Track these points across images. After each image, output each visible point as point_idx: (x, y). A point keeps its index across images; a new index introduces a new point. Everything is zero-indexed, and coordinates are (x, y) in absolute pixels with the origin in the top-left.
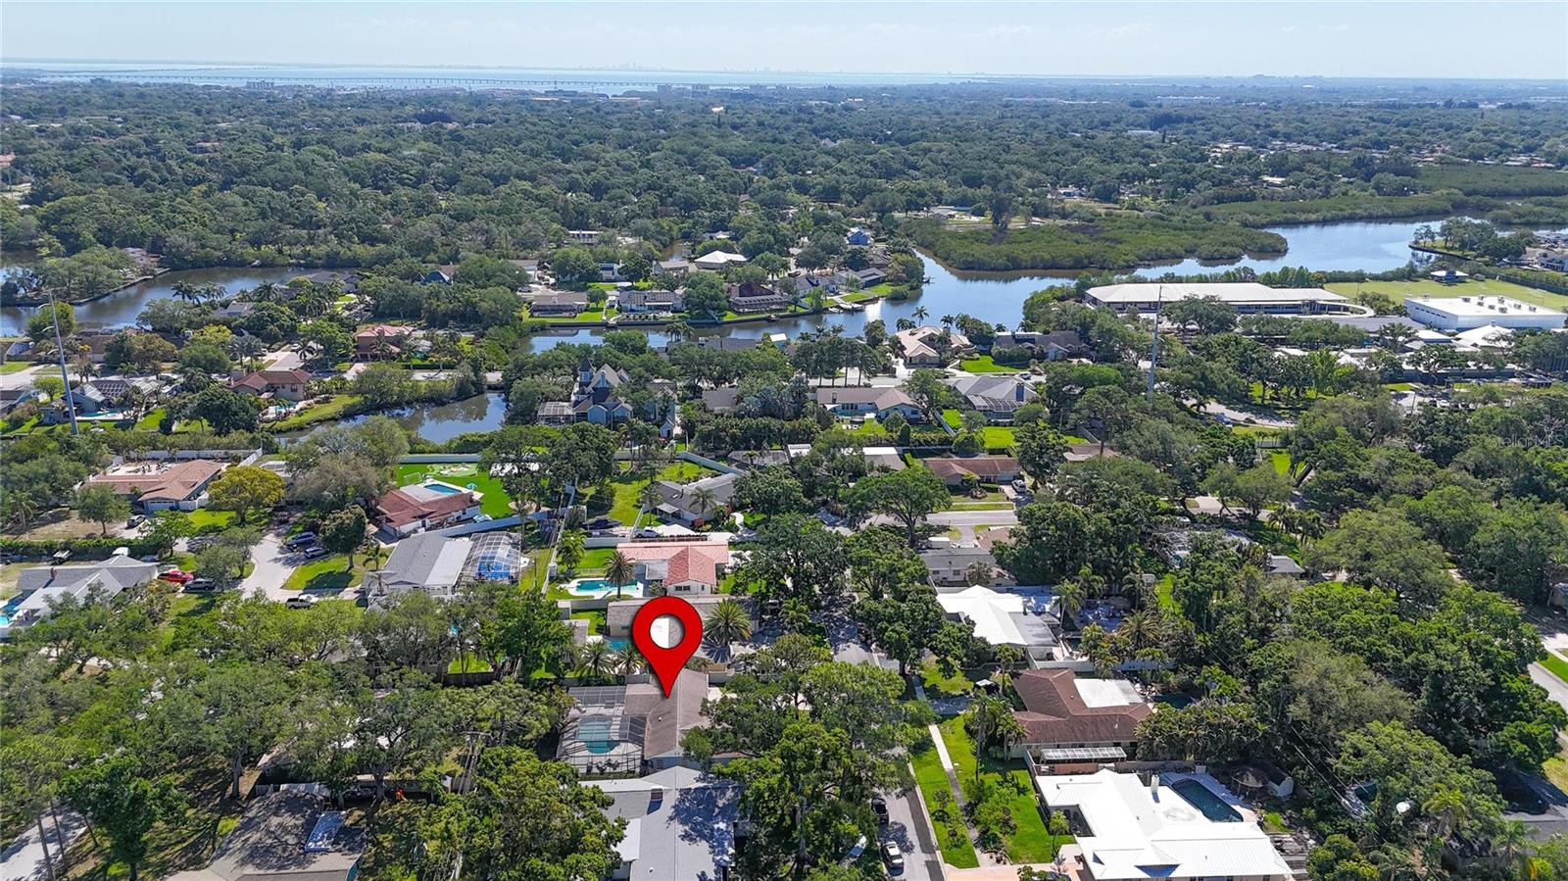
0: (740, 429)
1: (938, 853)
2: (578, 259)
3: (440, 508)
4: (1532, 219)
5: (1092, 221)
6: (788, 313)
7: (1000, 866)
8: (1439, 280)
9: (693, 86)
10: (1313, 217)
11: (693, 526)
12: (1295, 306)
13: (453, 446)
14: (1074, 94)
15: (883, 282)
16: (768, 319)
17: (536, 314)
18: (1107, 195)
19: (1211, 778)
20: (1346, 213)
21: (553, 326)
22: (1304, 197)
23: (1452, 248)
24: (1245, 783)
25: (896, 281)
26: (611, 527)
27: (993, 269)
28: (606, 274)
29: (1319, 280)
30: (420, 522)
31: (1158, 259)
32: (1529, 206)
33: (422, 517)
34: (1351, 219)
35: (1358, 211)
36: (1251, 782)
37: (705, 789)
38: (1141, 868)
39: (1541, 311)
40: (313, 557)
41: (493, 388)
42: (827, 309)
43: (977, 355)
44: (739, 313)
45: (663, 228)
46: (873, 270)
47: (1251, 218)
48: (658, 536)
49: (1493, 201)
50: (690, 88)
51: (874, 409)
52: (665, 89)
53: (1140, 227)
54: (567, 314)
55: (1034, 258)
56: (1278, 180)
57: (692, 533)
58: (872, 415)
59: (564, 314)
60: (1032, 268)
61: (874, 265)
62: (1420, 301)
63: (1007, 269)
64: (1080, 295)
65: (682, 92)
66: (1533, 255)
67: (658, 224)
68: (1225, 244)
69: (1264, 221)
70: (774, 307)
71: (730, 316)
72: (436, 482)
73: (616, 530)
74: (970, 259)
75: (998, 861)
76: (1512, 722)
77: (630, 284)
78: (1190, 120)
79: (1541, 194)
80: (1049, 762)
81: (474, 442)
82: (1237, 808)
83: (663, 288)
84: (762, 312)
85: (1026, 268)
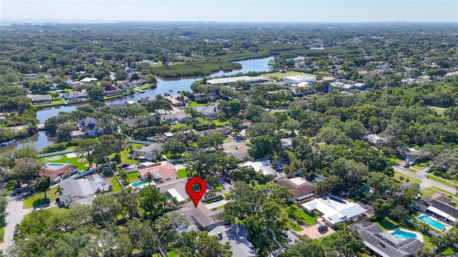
0: (147, 130)
1: (291, 229)
2: (40, 84)
3: (65, 171)
4: (289, 56)
5: (189, 62)
6: (123, 95)
7: (308, 228)
8: (281, 72)
9: (25, 23)
10: (242, 58)
11: (153, 161)
12: (257, 81)
13: (46, 151)
14: (154, 26)
15: (146, 83)
16: (118, 97)
17: (35, 104)
18: (188, 55)
19: (332, 195)
20: (249, 57)
21: (44, 107)
22: (236, 53)
23: (277, 64)
24: (343, 194)
25: (149, 82)
26: (128, 166)
27: (173, 77)
28: (52, 88)
29: (259, 74)
30: (60, 177)
31: (214, 71)
32: (286, 54)
33: (61, 175)
34: (250, 58)
35: (252, 56)
36: (344, 193)
37: (231, 230)
38: (341, 218)
39: (311, 78)
40: (26, 196)
41: (41, 130)
42: (134, 92)
43: (192, 102)
44: (108, 96)
45: (59, 71)
46: (141, 80)
47: (229, 59)
48: (145, 166)
49: (278, 52)
50: (24, 24)
51: (176, 119)
52: (14, 25)
53: (204, 63)
54: (47, 102)
55: (184, 74)
56: (227, 49)
57: (154, 163)
58: (177, 122)
59: (46, 103)
60: (184, 76)
61: (141, 78)
62: (285, 77)
63: (177, 77)
64: (204, 82)
65: (21, 26)
66: (296, 64)
67: (57, 70)
68: (228, 67)
69: (232, 60)
70: (118, 93)
71: (105, 98)
72: (51, 163)
73: (129, 167)
74: (166, 75)
75: (307, 227)
76: (386, 167)
77: (62, 90)
78: (194, 33)
79: (285, 50)
80: (300, 200)
81: (54, 148)
82: (343, 200)
83: (78, 91)
84: (115, 95)
85: (182, 76)
